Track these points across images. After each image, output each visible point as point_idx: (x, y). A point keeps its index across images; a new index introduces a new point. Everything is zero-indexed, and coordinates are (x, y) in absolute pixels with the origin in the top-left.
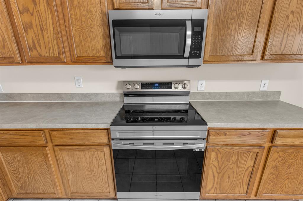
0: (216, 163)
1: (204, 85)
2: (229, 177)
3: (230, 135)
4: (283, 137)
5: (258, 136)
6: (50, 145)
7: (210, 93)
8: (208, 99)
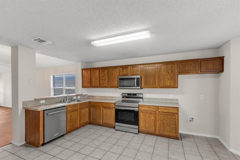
0: (143, 117)
1: (148, 95)
2: (147, 122)
3: (145, 107)
4: (160, 109)
5: (153, 108)
6: (102, 107)
7: (151, 98)
8: (150, 100)
